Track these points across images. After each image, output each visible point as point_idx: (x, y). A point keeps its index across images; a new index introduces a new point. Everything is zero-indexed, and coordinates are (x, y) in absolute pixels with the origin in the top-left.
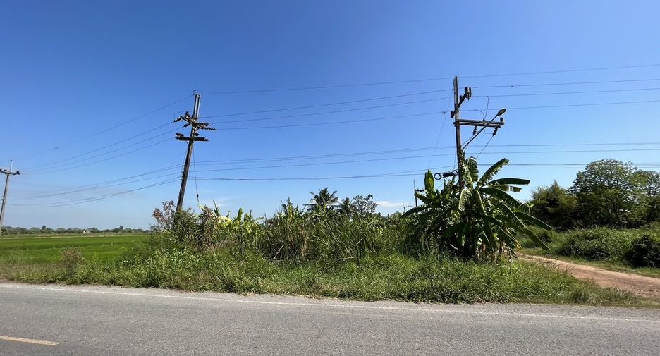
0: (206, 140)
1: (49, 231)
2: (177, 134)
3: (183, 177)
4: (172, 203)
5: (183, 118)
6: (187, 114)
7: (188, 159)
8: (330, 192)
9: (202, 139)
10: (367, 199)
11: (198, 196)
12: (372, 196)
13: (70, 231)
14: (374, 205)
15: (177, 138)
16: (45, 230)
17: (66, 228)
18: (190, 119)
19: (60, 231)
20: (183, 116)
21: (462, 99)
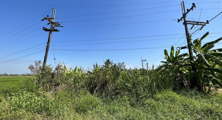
0: (59, 31)
1: (7, 75)
2: (43, 28)
3: (47, 49)
4: (39, 62)
5: (46, 19)
6: (48, 16)
7: (49, 40)
8: (110, 61)
9: (56, 30)
10: (122, 64)
11: (55, 59)
12: (124, 63)
13: (15, 75)
14: (125, 66)
15: (43, 30)
16: (6, 75)
17: (13, 74)
18: (49, 19)
19: (11, 75)
20: (46, 17)
21: (188, 11)
